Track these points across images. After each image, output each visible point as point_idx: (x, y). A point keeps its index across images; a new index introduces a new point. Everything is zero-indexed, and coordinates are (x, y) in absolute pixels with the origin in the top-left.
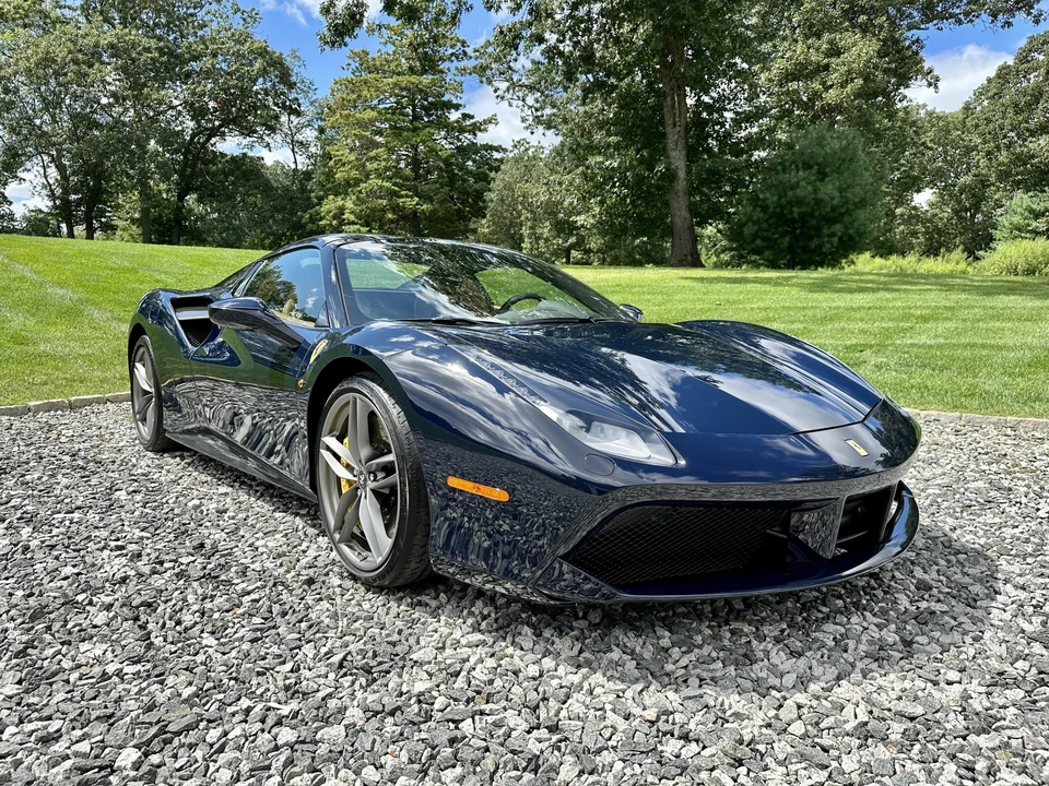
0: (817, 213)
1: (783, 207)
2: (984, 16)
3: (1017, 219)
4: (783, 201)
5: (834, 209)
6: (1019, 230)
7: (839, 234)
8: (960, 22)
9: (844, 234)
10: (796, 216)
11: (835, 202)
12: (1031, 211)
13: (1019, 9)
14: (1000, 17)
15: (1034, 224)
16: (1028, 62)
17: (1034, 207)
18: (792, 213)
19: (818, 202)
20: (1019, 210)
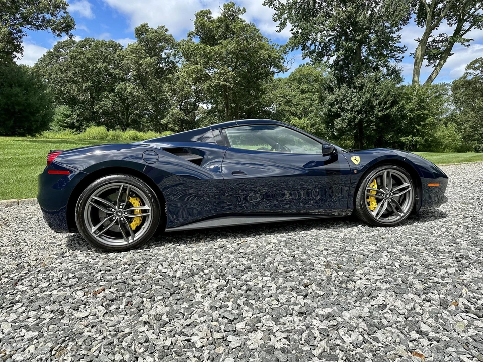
0: (28, 110)
1: (8, 106)
2: (49, 29)
3: (59, 117)
4: (9, 102)
5: (37, 108)
6: (61, 122)
7: (40, 120)
8: (38, 29)
9: (42, 121)
10: (17, 110)
11: (38, 105)
12: (65, 114)
13: (64, 31)
14: (56, 31)
15: (67, 120)
16: (58, 52)
17: (65, 112)
18: (15, 109)
19: (29, 104)
20: (60, 113)
